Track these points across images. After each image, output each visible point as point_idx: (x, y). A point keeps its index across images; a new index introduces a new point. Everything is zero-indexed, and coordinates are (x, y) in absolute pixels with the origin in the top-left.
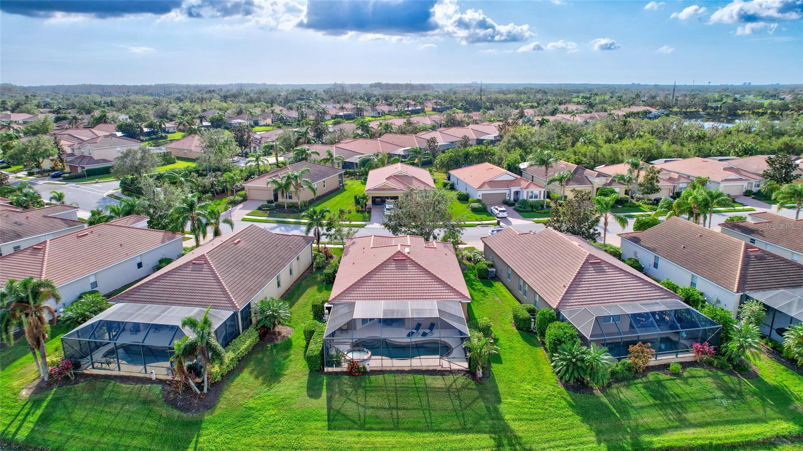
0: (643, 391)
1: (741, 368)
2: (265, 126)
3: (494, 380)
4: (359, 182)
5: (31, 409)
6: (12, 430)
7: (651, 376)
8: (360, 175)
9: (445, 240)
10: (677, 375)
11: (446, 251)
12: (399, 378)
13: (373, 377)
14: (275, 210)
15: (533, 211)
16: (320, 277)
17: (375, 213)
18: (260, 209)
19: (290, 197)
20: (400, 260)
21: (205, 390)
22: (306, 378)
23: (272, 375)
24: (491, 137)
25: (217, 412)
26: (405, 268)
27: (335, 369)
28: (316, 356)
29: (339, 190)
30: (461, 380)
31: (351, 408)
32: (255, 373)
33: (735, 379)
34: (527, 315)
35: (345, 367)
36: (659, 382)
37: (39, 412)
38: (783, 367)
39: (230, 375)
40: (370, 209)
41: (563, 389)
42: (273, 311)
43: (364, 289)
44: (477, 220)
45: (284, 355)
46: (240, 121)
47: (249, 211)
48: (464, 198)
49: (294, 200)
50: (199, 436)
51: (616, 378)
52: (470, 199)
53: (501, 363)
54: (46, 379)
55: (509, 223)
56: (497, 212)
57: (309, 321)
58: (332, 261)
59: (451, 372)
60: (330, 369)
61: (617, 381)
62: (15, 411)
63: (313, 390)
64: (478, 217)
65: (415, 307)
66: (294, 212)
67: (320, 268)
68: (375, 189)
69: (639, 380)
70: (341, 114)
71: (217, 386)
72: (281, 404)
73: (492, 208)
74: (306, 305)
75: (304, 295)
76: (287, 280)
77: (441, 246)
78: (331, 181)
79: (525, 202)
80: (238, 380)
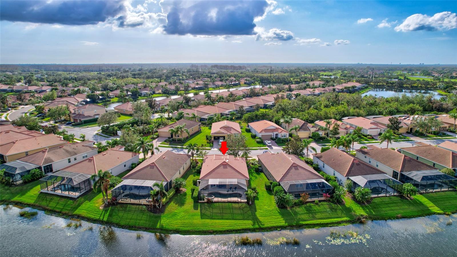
0: (304, 209)
1: (339, 201)
2: (158, 94)
3: (255, 205)
4: (207, 128)
5: (105, 213)
6: (102, 218)
7: (308, 204)
8: (208, 124)
9: (243, 156)
10: (317, 204)
11: (242, 161)
12: (223, 204)
13: (215, 204)
14: (172, 142)
15: (283, 143)
16: (194, 171)
17: (215, 144)
18: (165, 141)
19: (178, 136)
20: (225, 165)
21: (161, 207)
22: (193, 204)
23: (181, 203)
24: (271, 103)
25: (165, 214)
26: (226, 168)
27: (202, 201)
28: (196, 197)
29: (199, 132)
30: (244, 205)
31: (208, 213)
32: (175, 203)
33: (336, 205)
34: (269, 184)
35: (206, 200)
36: (310, 206)
37: (108, 213)
38: (354, 202)
39: (168, 203)
40: (213, 142)
41: (278, 208)
42: (181, 182)
43: (212, 175)
44: (258, 147)
45: (184, 197)
46: (146, 91)
47: (161, 142)
48: (254, 137)
49: (180, 137)
50: (160, 220)
51: (296, 204)
52: (256, 137)
53: (258, 200)
54: (107, 204)
55: (272, 148)
56: (267, 143)
57: (192, 186)
58: (198, 164)
59: (241, 202)
60: (201, 201)
61: (296, 205)
62: (100, 213)
63: (195, 208)
64: (259, 145)
65: (229, 181)
66: (180, 143)
67: (194, 167)
68: (215, 133)
69: (304, 206)
70: (197, 87)
71: (165, 206)
72: (186, 212)
73: (265, 141)
74: (190, 181)
75: (189, 177)
76: (182, 172)
77: (241, 159)
78: (195, 128)
79: (280, 139)
80: (170, 205)
